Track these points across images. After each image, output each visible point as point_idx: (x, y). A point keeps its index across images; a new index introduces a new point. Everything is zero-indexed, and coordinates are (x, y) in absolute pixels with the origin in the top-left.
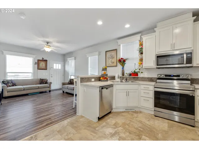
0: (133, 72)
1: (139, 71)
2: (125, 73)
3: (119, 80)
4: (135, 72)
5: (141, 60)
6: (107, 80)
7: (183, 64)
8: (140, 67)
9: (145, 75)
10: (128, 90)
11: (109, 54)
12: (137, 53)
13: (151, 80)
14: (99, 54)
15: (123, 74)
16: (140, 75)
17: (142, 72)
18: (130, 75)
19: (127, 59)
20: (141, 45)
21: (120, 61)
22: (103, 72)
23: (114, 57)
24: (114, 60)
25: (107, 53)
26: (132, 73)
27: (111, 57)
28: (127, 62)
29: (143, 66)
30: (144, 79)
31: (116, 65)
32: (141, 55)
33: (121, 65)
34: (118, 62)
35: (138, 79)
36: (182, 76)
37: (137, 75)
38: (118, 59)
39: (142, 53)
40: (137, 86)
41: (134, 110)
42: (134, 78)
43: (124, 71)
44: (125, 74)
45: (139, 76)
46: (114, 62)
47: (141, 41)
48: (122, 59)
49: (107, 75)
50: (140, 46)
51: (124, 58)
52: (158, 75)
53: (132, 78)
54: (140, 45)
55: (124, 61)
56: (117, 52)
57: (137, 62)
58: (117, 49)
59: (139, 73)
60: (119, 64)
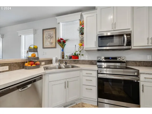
0: (74, 55)
1: (79, 53)
2: (65, 55)
3: (57, 64)
4: (75, 54)
5: (82, 41)
6: (38, 66)
7: (123, 46)
8: (81, 49)
9: (85, 57)
10: (67, 80)
11: (47, 33)
12: (78, 33)
13: (92, 63)
14: (35, 32)
15: (62, 57)
16: (81, 58)
17: (82, 55)
18: (71, 57)
19: (67, 40)
20: (82, 24)
21: (59, 41)
22: (30, 54)
23: (53, 37)
24: (53, 40)
25: (44, 31)
26: (72, 55)
27: (49, 37)
28: (67, 43)
29: (84, 48)
30: (84, 62)
31: (54, 46)
32: (82, 35)
33: (60, 46)
34: (57, 43)
35: (78, 62)
36: (119, 59)
37: (78, 58)
38: (57, 39)
39: (82, 34)
40: (79, 72)
41: (76, 104)
42: (75, 61)
43: (64, 53)
44: (65, 57)
45: (79, 59)
46: (52, 43)
47: (82, 21)
48: (61, 39)
49: (38, 58)
50: (80, 26)
51: (65, 39)
52: (98, 57)
53: (72, 61)
54: (80, 24)
55: (64, 42)
56: (56, 31)
57: (78, 43)
58: (55, 28)
59: (79, 56)
60: (58, 45)
